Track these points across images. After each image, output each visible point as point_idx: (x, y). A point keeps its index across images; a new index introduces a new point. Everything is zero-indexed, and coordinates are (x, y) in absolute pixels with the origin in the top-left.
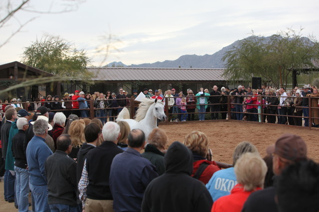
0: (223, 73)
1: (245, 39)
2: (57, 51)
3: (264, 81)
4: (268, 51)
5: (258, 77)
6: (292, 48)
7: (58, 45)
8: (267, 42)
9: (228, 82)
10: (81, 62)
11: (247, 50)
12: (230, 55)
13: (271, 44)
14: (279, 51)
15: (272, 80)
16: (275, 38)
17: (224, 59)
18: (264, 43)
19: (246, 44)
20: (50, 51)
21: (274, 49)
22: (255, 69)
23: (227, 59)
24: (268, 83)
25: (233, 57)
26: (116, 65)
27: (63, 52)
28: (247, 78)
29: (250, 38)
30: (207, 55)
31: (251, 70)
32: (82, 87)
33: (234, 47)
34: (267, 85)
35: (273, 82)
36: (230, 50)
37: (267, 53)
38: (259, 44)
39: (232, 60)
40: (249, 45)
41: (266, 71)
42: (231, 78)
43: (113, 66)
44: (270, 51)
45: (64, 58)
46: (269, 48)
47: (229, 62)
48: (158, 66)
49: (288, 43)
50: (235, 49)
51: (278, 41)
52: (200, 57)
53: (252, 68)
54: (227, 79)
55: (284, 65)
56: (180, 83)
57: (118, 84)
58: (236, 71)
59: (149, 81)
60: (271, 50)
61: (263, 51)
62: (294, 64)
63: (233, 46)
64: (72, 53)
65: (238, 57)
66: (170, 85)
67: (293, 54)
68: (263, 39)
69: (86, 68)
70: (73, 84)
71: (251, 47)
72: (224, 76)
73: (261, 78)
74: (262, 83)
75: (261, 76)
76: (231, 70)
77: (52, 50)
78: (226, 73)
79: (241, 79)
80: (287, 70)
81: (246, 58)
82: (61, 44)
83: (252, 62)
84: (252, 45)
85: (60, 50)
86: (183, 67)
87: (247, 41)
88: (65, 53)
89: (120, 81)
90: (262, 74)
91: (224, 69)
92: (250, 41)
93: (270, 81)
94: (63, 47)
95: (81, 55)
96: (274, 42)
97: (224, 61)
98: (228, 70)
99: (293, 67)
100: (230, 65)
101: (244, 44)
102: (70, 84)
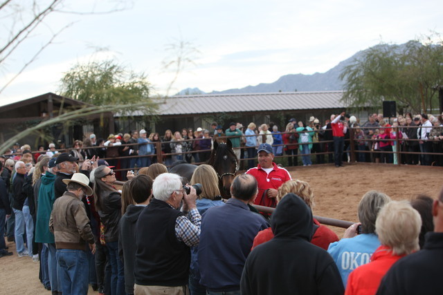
0: (341, 97)
1: (371, 48)
2: (107, 76)
3: (399, 106)
4: (403, 63)
5: (390, 100)
6: (437, 58)
7: (108, 68)
8: (402, 50)
9: (349, 109)
10: (142, 90)
11: (373, 63)
12: (350, 71)
13: (407, 53)
14: (419, 63)
15: (411, 104)
16: (412, 45)
17: (342, 77)
18: (397, 52)
19: (372, 54)
20: (97, 75)
21: (411, 61)
22: (386, 89)
23: (346, 77)
24: (404, 109)
25: (355, 73)
26: (190, 92)
27: (115, 77)
28: (375, 102)
29: (378, 46)
30: (317, 74)
31: (381, 91)
32: (144, 124)
33: (356, 60)
34: (404, 111)
35: (413, 107)
36: (349, 65)
37: (401, 66)
38: (391, 54)
39: (353, 78)
40: (377, 56)
41: (401, 92)
42: (353, 104)
43: (187, 94)
44: (407, 63)
45: (116, 86)
46: (404, 58)
47: (349, 81)
48: (249, 91)
49: (430, 51)
50: (357, 63)
51: (417, 49)
52: (308, 76)
53: (382, 88)
54: (348, 106)
55: (426, 83)
56: (282, 114)
57: (195, 119)
58: (360, 94)
59: (238, 112)
60: (408, 61)
61: (396, 64)
62: (440, 81)
63: (354, 58)
64: (128, 77)
65: (362, 73)
66: (268, 116)
67: (438, 67)
68: (395, 47)
69: (148, 98)
70: (131, 121)
71: (380, 59)
72: (343, 102)
73: (394, 102)
74: (397, 109)
75: (394, 99)
76: (353, 92)
77: (100, 75)
78: (346, 97)
79: (366, 105)
80: (431, 89)
81: (373, 74)
82: (111, 65)
83: (382, 80)
84: (381, 55)
85: (111, 74)
86: (284, 91)
87: (374, 51)
88: (118, 78)
89: (197, 115)
90: (395, 95)
91: (342, 91)
92: (377, 51)
93: (408, 106)
94: (114, 70)
95: (141, 80)
96: (411, 50)
97: (342, 79)
98: (348, 93)
99: (439, 84)
100: (351, 85)
101: (369, 55)
102: (126, 121)
